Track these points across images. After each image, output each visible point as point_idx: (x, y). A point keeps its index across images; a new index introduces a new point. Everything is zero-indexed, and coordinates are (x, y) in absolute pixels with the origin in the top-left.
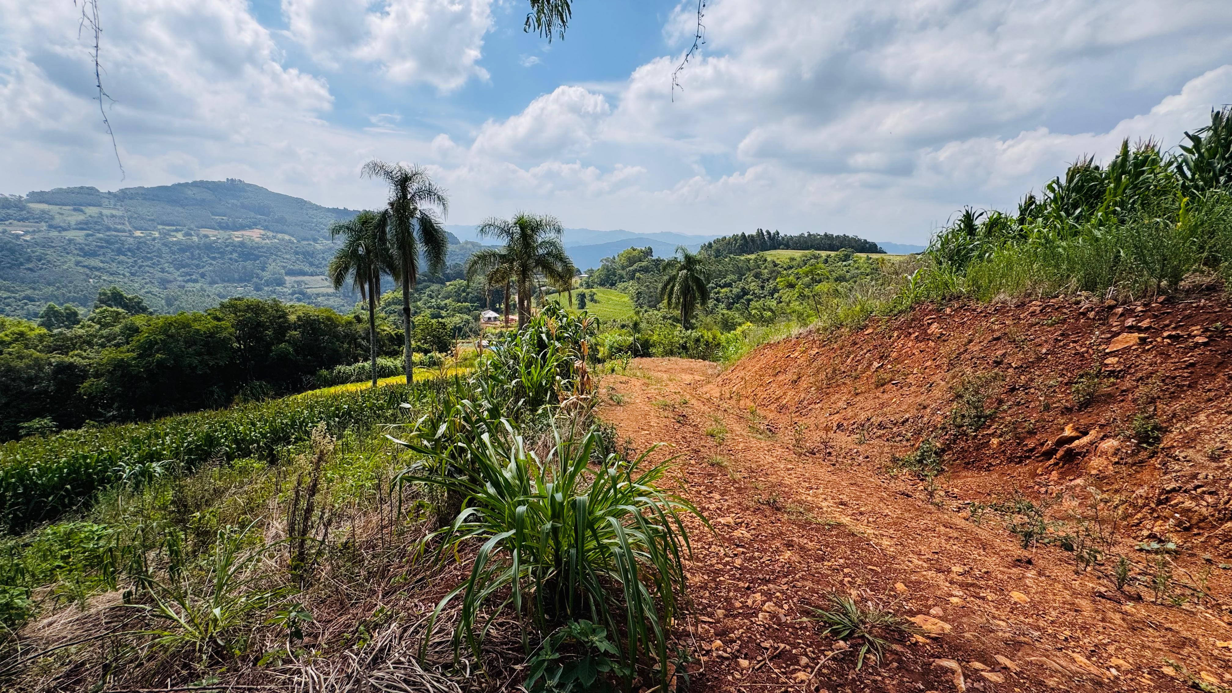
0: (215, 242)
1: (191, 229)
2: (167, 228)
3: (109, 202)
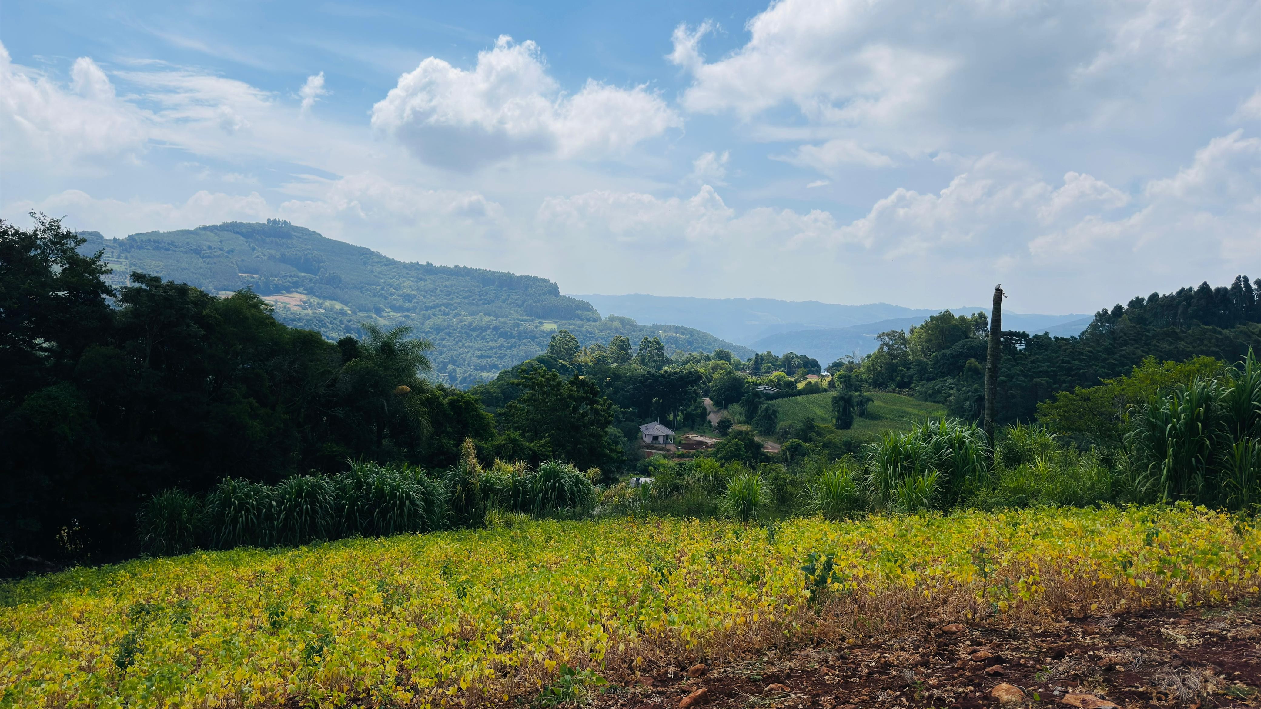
3: (112, 252)
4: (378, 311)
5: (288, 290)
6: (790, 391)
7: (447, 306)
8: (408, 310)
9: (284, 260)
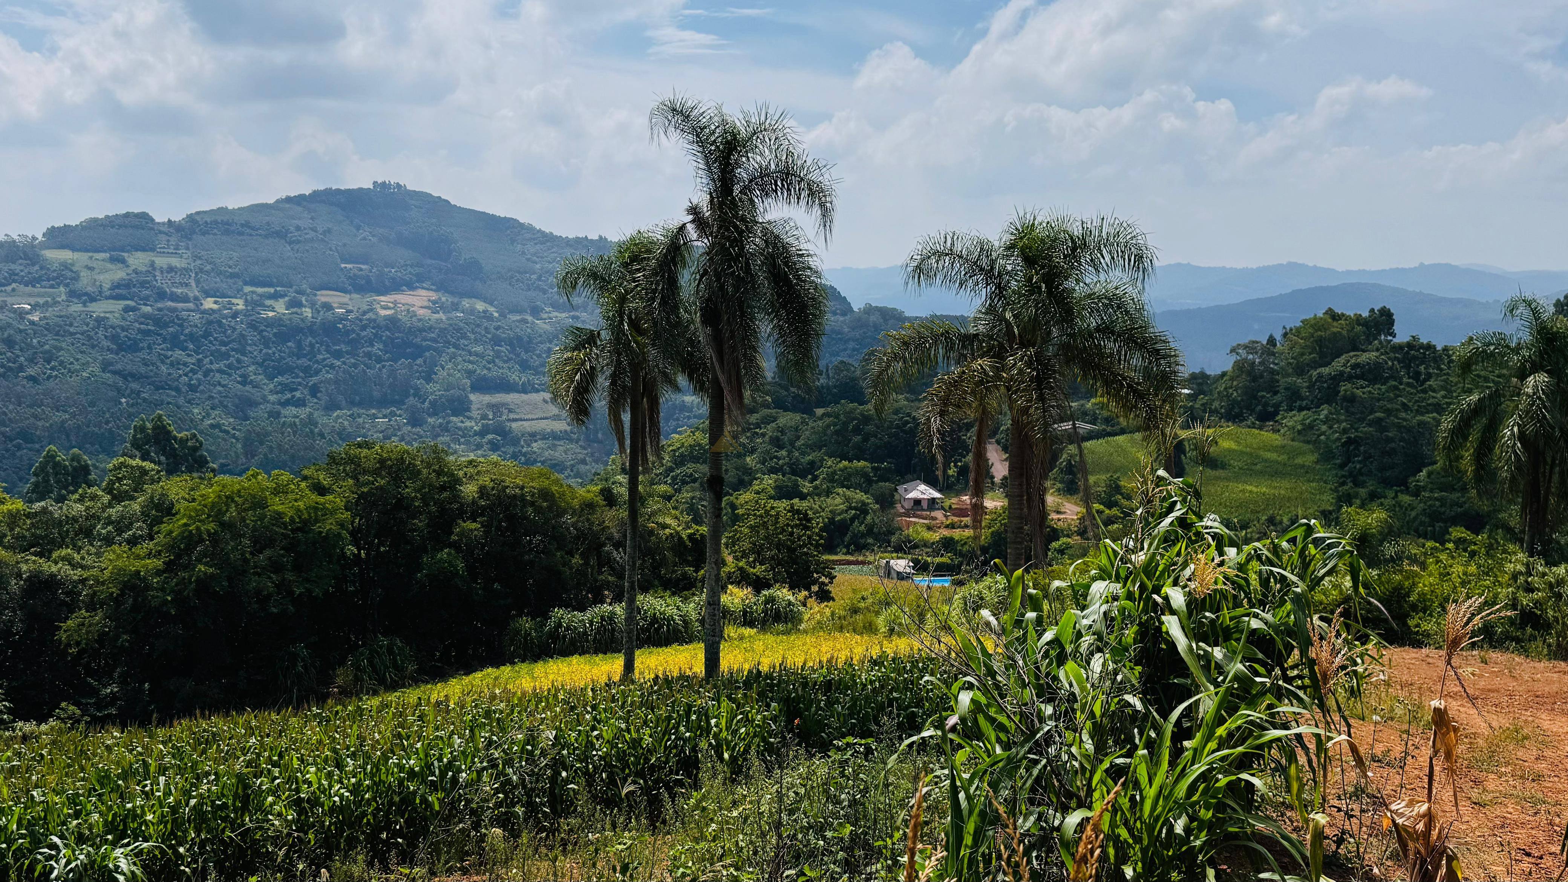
0: (342, 318)
1: (302, 293)
2: (260, 290)
3: (168, 241)
4: (536, 311)
5: (411, 287)
6: (1109, 429)
9: (400, 241)
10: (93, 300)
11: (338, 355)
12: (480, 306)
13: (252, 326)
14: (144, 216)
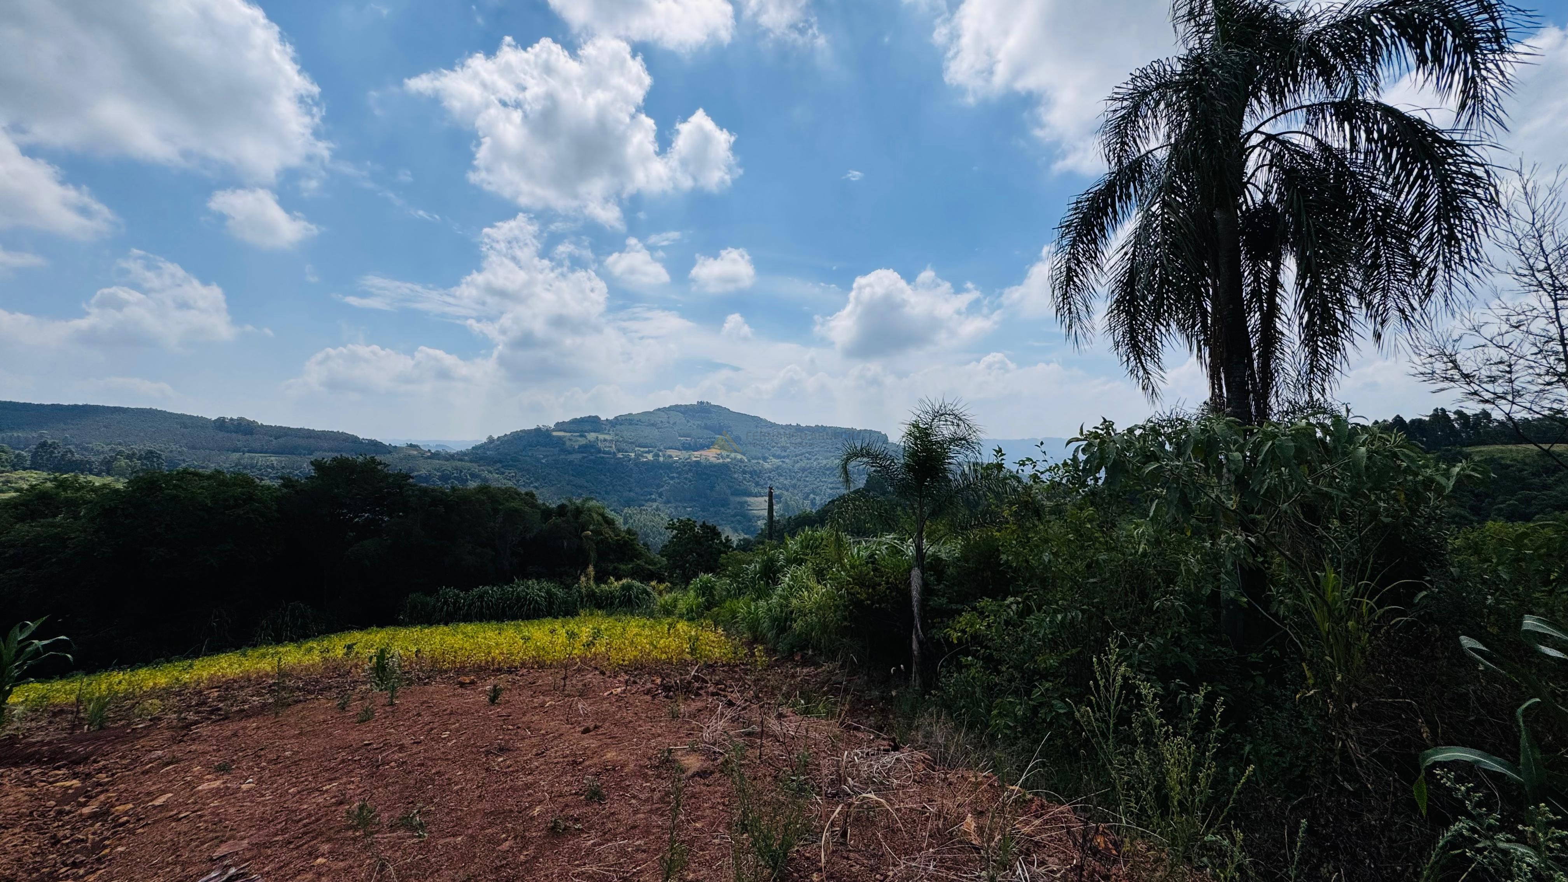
0: (676, 462)
1: (660, 450)
2: (642, 449)
3: (605, 428)
4: (765, 459)
5: (709, 447)
7: (809, 453)
8: (784, 457)
9: (706, 427)
10: (570, 453)
11: (673, 478)
12: (739, 456)
13: (636, 465)
14: (597, 417)
